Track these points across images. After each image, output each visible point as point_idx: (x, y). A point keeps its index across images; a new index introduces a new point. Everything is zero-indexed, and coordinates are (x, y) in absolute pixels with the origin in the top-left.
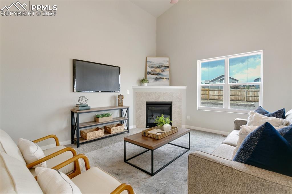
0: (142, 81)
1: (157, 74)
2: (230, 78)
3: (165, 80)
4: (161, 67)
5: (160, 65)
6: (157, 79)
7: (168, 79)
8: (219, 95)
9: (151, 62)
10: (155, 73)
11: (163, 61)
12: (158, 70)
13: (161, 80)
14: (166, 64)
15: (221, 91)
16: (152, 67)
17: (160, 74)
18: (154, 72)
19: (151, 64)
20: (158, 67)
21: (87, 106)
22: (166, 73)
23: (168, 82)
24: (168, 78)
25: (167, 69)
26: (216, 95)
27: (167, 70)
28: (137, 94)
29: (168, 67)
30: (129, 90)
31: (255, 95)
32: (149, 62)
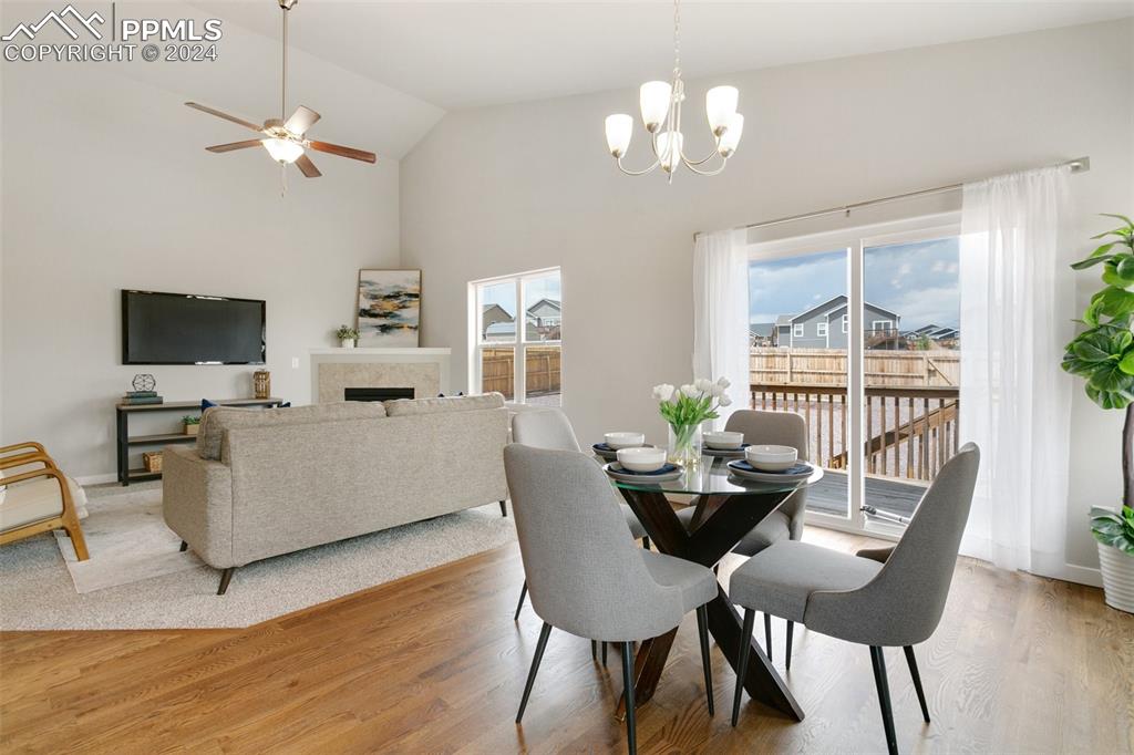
0: (341, 335)
1: (385, 315)
2: (867, 306)
3: (406, 329)
4: (396, 296)
5: (396, 290)
6: (384, 329)
7: (416, 328)
8: (768, 372)
9: (370, 283)
10: (381, 312)
11: (406, 281)
12: (388, 306)
13: (396, 330)
14: (413, 289)
15: (774, 356)
16: (375, 297)
17: (395, 316)
18: (378, 311)
19: (371, 288)
20: (389, 297)
21: (155, 396)
22: (410, 314)
23: (413, 336)
24: (414, 325)
25: (415, 302)
26: (758, 372)
27: (412, 304)
28: (322, 369)
29: (416, 296)
30: (297, 360)
31: (883, 371)
32: (367, 282)
